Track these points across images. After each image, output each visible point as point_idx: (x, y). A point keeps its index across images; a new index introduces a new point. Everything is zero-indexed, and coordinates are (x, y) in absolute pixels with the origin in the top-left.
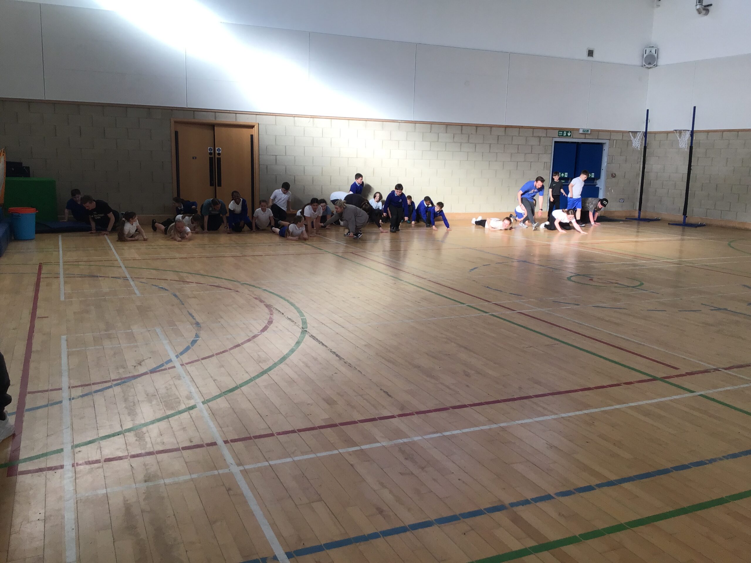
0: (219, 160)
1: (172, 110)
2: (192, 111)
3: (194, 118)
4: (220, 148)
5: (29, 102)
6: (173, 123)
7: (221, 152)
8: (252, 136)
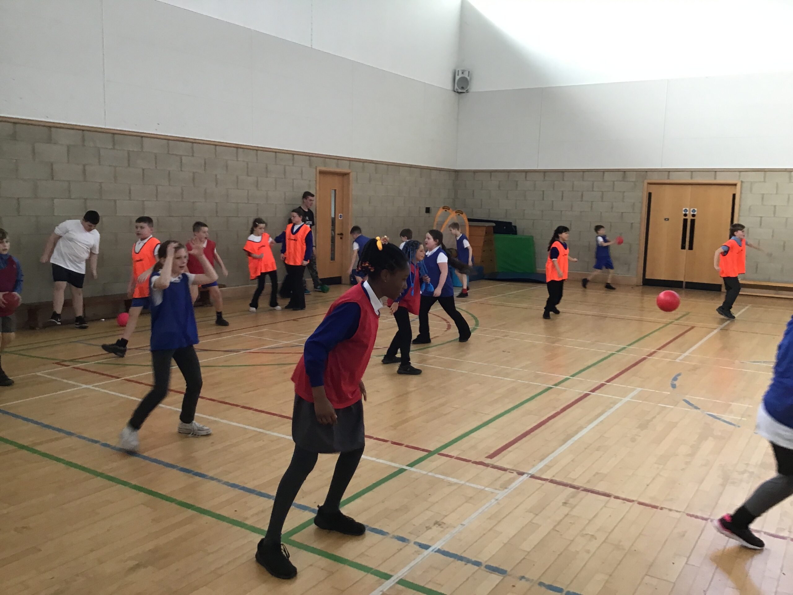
0: (693, 222)
1: (646, 172)
2: (667, 171)
3: (668, 178)
4: (696, 209)
5: (526, 172)
6: (646, 184)
7: (695, 213)
8: (734, 196)
